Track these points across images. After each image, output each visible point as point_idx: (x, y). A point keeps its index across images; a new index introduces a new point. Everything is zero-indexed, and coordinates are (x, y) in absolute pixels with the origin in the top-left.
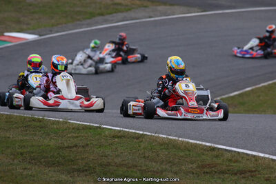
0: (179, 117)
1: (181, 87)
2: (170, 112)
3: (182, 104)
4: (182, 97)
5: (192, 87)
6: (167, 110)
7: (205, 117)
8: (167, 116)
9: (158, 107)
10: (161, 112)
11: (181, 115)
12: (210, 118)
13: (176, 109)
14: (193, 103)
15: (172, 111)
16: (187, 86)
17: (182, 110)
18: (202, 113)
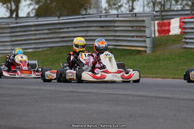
0: (17, 76)
1: (18, 59)
2: (11, 73)
3: (19, 68)
4: (19, 65)
5: (25, 58)
7: (33, 76)
8: (9, 76)
9: (4, 71)
10: (5, 74)
11: (18, 75)
12: (36, 76)
13: (15, 72)
16: (22, 57)
17: (19, 72)
18: (31, 73)
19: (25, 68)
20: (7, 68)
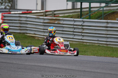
0: (56, 54)
1: (56, 40)
2: (52, 51)
3: (58, 48)
5: (62, 40)
6: (50, 50)
7: (68, 54)
8: (50, 53)
9: (46, 49)
10: (47, 51)
11: (57, 53)
12: (70, 54)
13: (55, 50)
14: (63, 47)
15: (53, 51)
16: (60, 39)
17: (58, 50)
18: (67, 52)
19: (63, 48)
20: (47, 47)
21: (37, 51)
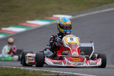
0: (63, 65)
1: (67, 40)
5: (76, 40)
7: (85, 65)
8: (52, 64)
11: (65, 63)
12: (89, 65)
13: (61, 59)
16: (72, 39)
17: (66, 59)
18: (83, 61)
21: (34, 61)
